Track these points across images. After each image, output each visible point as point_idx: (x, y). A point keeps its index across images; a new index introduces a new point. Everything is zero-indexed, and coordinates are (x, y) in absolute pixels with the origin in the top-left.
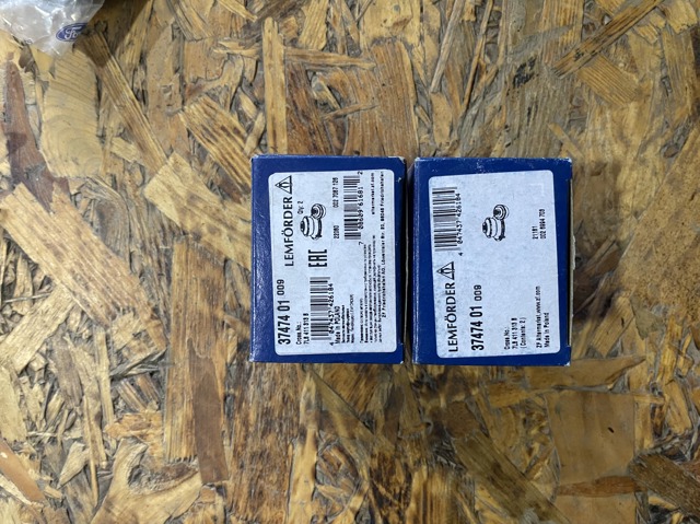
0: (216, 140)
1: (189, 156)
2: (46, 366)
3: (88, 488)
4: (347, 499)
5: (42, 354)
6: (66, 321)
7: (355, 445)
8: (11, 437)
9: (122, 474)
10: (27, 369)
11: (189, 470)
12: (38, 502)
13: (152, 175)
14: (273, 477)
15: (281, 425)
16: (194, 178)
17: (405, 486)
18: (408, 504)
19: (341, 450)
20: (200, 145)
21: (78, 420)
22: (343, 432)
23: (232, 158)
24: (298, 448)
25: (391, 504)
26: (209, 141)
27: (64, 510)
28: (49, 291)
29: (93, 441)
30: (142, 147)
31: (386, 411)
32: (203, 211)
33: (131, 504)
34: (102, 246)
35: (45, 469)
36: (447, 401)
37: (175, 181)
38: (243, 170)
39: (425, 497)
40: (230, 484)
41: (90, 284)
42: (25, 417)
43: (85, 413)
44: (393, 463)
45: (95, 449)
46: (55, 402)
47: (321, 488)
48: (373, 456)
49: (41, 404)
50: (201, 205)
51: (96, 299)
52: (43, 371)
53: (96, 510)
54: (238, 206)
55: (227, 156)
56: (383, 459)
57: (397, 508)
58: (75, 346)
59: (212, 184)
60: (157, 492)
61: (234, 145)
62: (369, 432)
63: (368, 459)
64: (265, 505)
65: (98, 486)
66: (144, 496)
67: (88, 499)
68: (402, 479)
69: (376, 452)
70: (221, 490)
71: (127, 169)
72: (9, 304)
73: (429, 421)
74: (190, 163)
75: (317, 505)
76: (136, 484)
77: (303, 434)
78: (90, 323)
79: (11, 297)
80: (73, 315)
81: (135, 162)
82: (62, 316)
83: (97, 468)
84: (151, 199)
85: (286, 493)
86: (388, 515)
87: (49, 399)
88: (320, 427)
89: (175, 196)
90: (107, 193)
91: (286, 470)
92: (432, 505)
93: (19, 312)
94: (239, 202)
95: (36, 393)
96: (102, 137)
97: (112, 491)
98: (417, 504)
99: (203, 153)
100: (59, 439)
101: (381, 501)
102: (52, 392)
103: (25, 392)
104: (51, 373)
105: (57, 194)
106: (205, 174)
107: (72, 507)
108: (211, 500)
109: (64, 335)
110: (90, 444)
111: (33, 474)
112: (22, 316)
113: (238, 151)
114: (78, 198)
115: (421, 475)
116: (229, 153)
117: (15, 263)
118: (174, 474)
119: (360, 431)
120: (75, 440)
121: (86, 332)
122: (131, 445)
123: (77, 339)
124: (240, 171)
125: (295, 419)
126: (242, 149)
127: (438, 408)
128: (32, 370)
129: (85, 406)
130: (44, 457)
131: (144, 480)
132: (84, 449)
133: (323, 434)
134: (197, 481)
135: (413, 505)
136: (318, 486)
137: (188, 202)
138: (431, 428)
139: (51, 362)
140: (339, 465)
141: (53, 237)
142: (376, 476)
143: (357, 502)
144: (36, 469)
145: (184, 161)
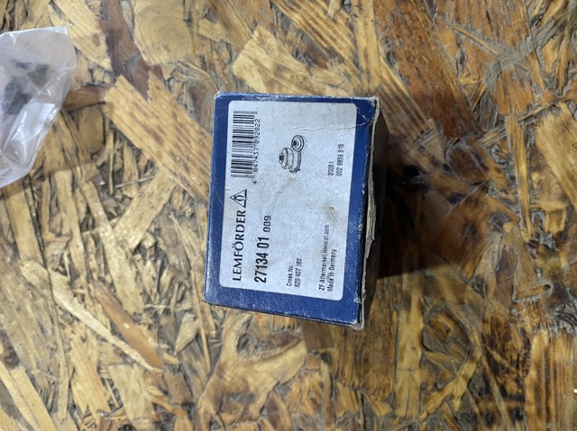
0: (299, 7)
1: (272, 27)
2: (156, 245)
3: (201, 356)
4: (459, 367)
5: (151, 233)
6: (170, 201)
7: (464, 310)
8: (131, 310)
9: (230, 343)
10: (139, 248)
11: (293, 338)
12: (158, 367)
13: (239, 51)
14: (379, 345)
15: (383, 291)
16: (279, 49)
17: (523, 352)
18: (527, 372)
19: (450, 316)
20: (283, 15)
21: (188, 293)
22: (450, 297)
23: (316, 23)
24: (403, 315)
25: (508, 371)
26: (292, 9)
27: (181, 375)
28: (153, 174)
29: (202, 312)
30: (227, 25)
31: (498, 274)
32: (291, 81)
33: (241, 371)
34: (197, 127)
35: (162, 338)
36: (569, 261)
37: (261, 55)
38: (327, 34)
39: (548, 364)
40: (335, 352)
41: (190, 165)
42: (141, 290)
43: (194, 286)
44: (507, 327)
45: (205, 320)
46: (166, 278)
47: (430, 355)
48: (484, 321)
49: (154, 279)
50: (288, 76)
51: (194, 179)
52: (153, 249)
53: (209, 375)
54: (325, 71)
55: (311, 22)
56: (496, 324)
57: (515, 376)
58: (180, 224)
59: (297, 53)
60: (265, 360)
61: (317, 9)
62: (479, 296)
63: (480, 324)
64: (371, 372)
65: (210, 353)
66: (252, 363)
67: (202, 365)
68: (519, 344)
69: (488, 316)
70: (326, 358)
71: (215, 47)
72: (120, 188)
73: (549, 283)
74: (275, 34)
75: (426, 372)
76: (244, 351)
77: (408, 300)
78: (192, 202)
79: (120, 183)
80: (176, 195)
81: (222, 41)
82: (166, 197)
83: (208, 337)
84: (239, 76)
85: (392, 361)
86: (505, 383)
87: (160, 274)
88: (426, 292)
89: (262, 70)
90: (197, 75)
91: (392, 336)
92: (555, 372)
93: (129, 195)
94: (326, 67)
95: (149, 269)
96: (189, 21)
97: (223, 358)
98: (538, 372)
99: (286, 22)
100: (172, 310)
101: (496, 368)
102: (162, 268)
103: (140, 268)
104: (161, 250)
105: (152, 81)
106: (290, 43)
107: (188, 373)
108: (317, 367)
109: (169, 214)
110: (199, 315)
111: (152, 343)
112: (131, 199)
113: (322, 14)
114: (171, 83)
115: (541, 340)
116: (312, 19)
117: (121, 150)
118: (279, 342)
119: (470, 295)
120: (186, 311)
121: (188, 210)
122: (237, 314)
123: (181, 217)
124: (324, 36)
125: (398, 285)
126: (326, 12)
127: (558, 268)
128: (144, 248)
129: (193, 279)
130: (161, 327)
131: (251, 349)
132: (195, 319)
133: (429, 300)
134: (301, 350)
135: (533, 373)
136: (426, 353)
137: (275, 74)
138: (551, 291)
139: (160, 239)
140: (448, 331)
141: (152, 122)
142: (489, 342)
143: (469, 369)
144: (154, 338)
145: (268, 33)
